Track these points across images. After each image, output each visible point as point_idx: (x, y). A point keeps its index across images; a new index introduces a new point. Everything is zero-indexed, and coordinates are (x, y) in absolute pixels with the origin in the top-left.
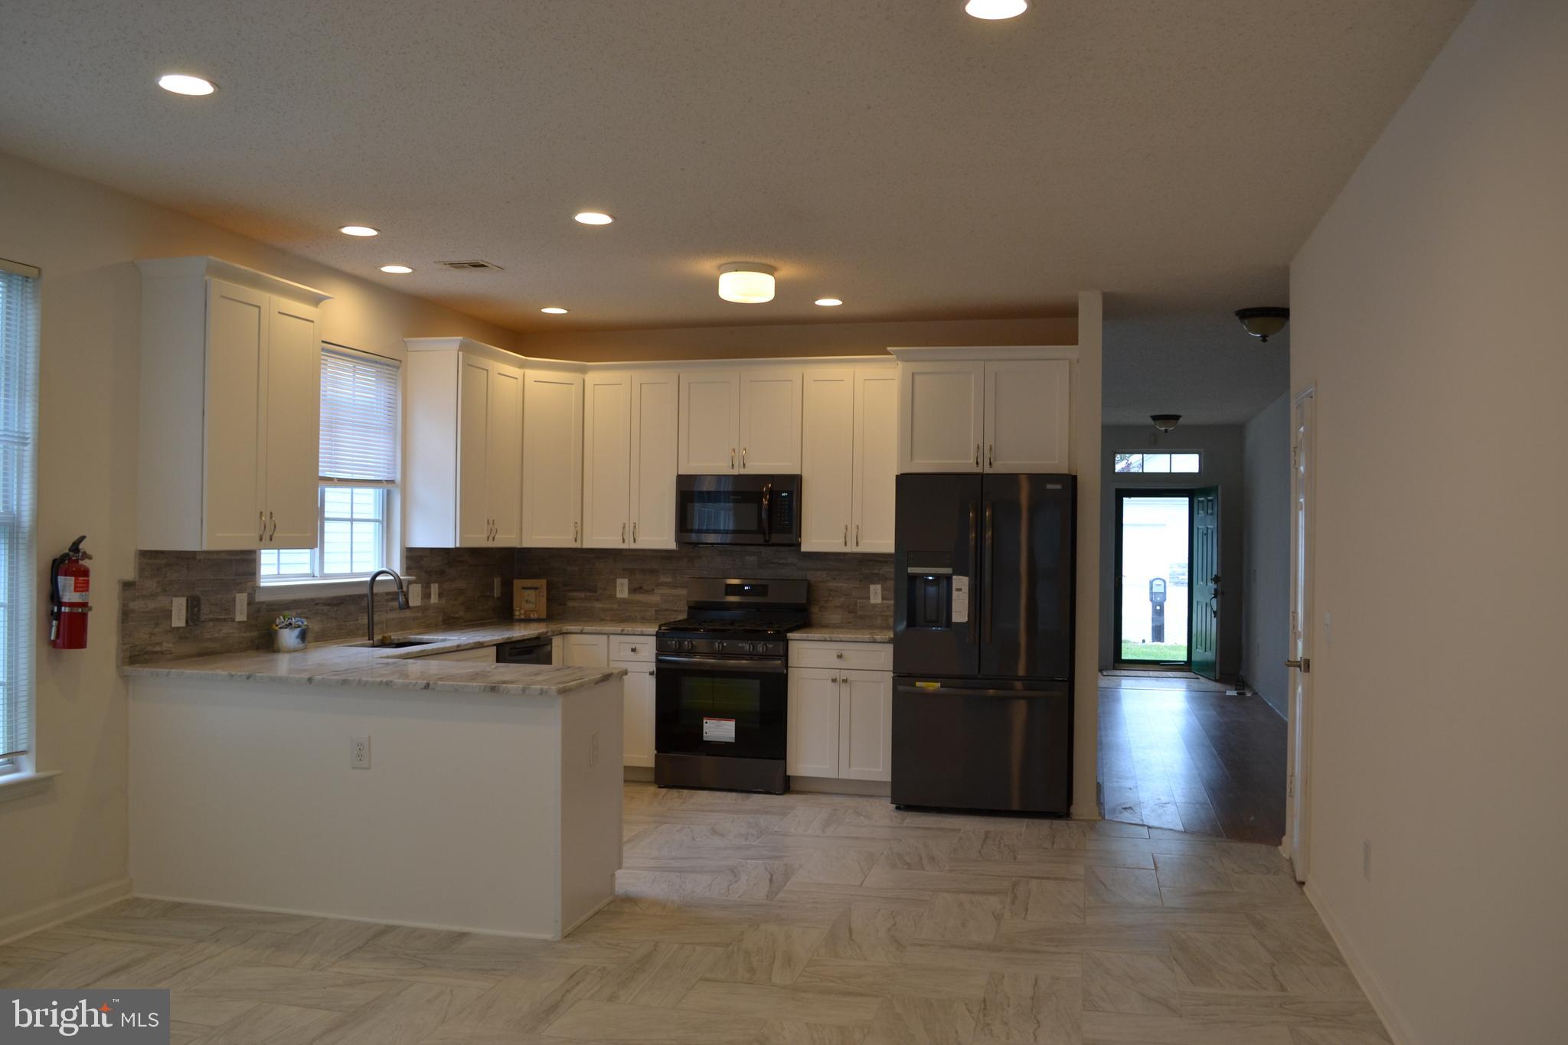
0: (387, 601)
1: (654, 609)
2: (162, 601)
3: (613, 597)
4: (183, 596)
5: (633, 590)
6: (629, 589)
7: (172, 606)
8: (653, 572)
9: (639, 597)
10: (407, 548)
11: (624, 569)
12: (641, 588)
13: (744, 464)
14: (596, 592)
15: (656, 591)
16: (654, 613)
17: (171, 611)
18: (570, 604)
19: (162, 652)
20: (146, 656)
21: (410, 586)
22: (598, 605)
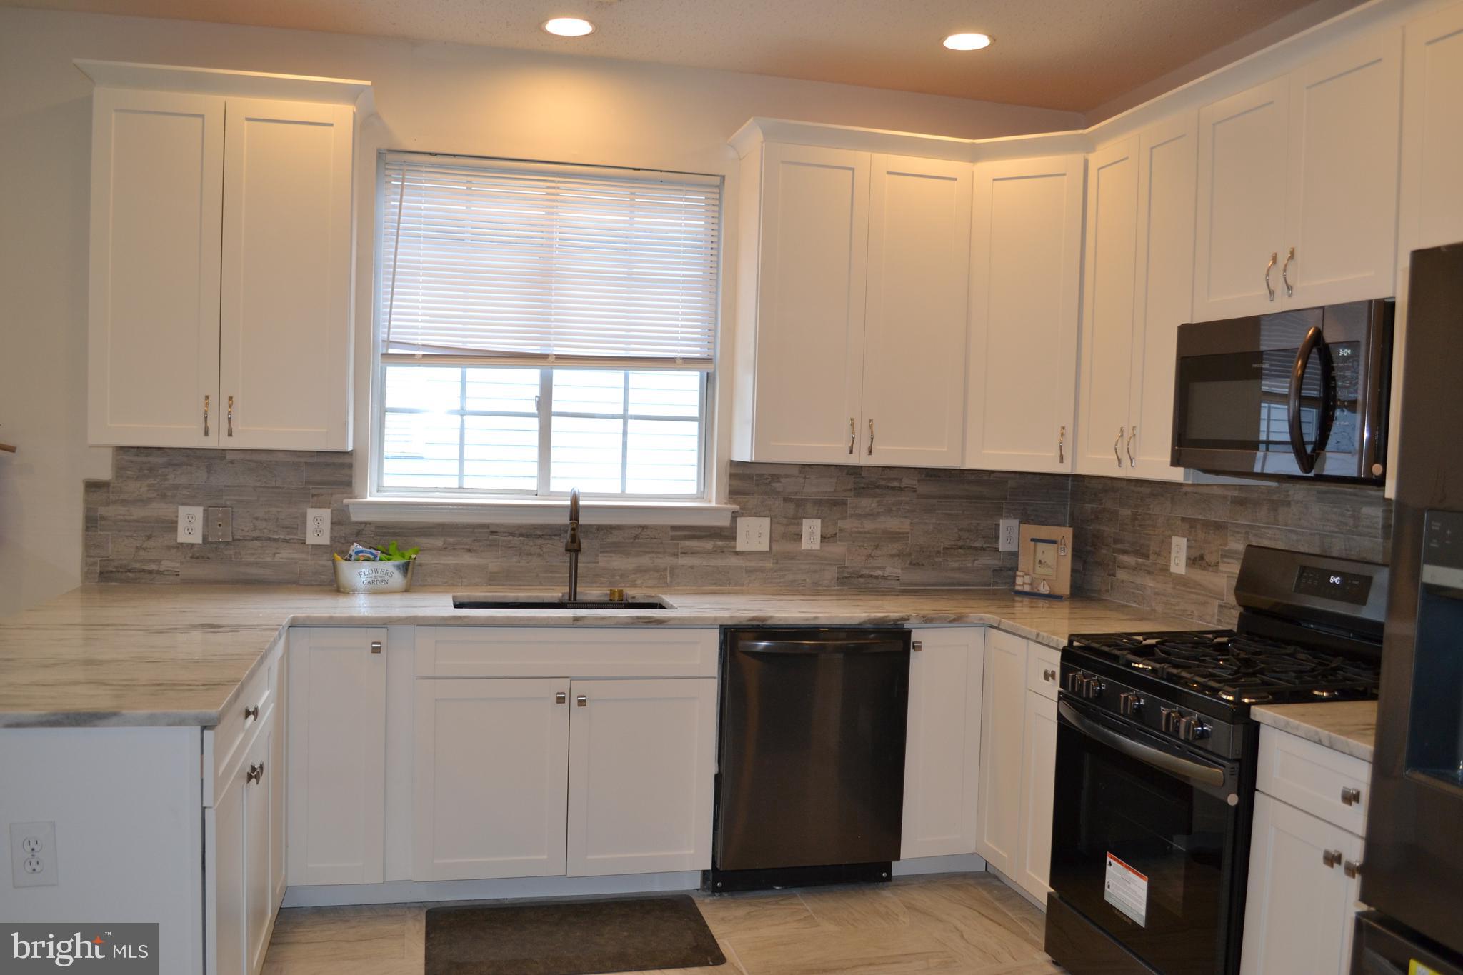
0: (673, 538)
1: (1217, 602)
2: (159, 509)
3: (1165, 569)
4: (199, 505)
5: (1195, 561)
6: (1188, 558)
7: (177, 517)
8: (1219, 527)
9: (1199, 576)
10: (732, 461)
11: (1183, 519)
12: (1202, 558)
13: (1289, 288)
14: (1147, 557)
15: (1222, 567)
16: (1216, 611)
17: (176, 522)
18: (1121, 575)
19: (158, 572)
20: (130, 575)
21: (739, 520)
22: (1149, 582)
